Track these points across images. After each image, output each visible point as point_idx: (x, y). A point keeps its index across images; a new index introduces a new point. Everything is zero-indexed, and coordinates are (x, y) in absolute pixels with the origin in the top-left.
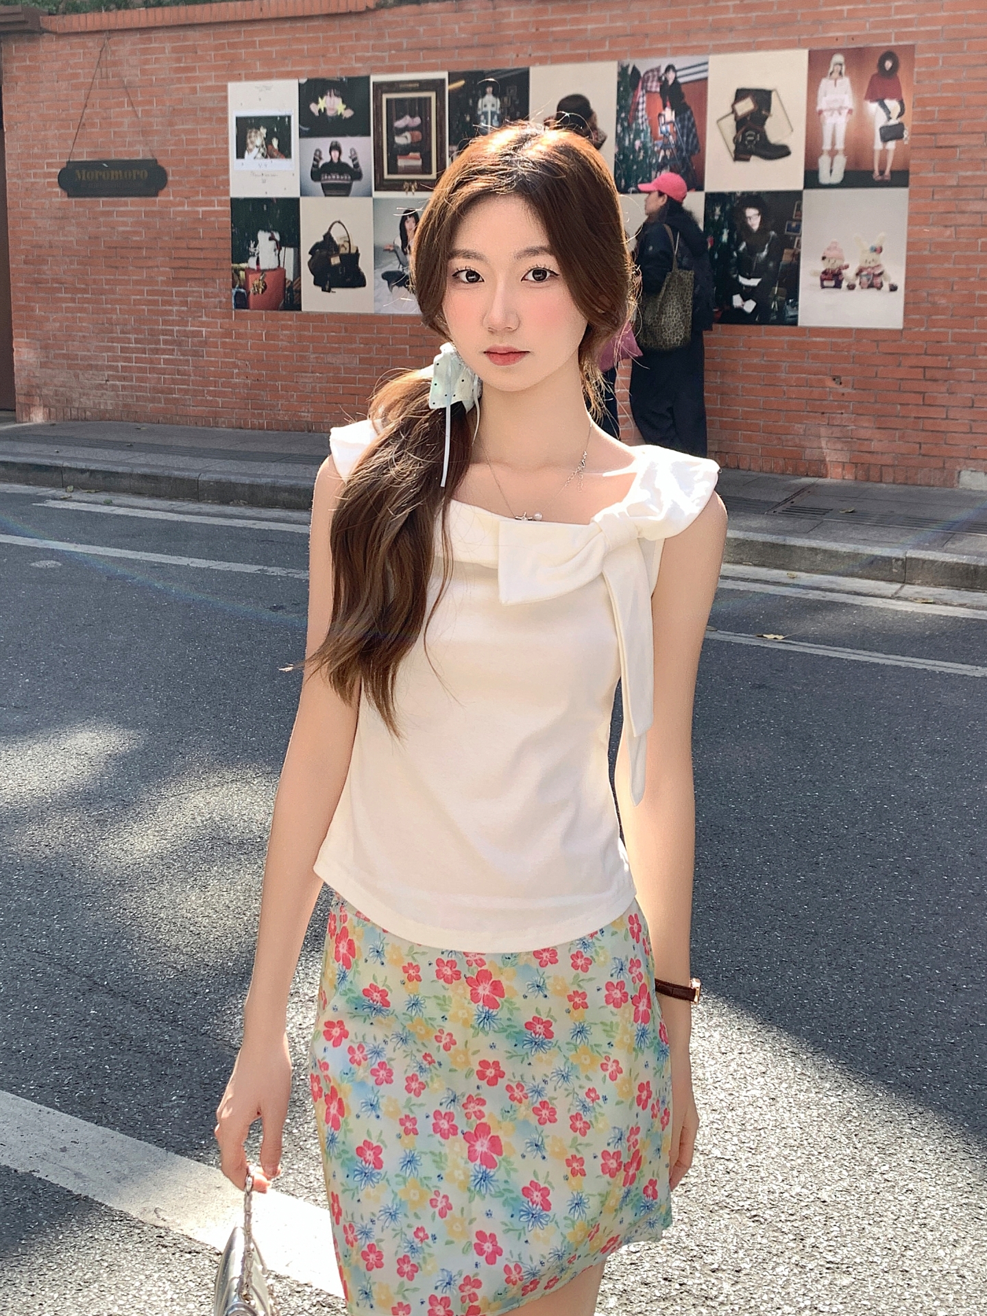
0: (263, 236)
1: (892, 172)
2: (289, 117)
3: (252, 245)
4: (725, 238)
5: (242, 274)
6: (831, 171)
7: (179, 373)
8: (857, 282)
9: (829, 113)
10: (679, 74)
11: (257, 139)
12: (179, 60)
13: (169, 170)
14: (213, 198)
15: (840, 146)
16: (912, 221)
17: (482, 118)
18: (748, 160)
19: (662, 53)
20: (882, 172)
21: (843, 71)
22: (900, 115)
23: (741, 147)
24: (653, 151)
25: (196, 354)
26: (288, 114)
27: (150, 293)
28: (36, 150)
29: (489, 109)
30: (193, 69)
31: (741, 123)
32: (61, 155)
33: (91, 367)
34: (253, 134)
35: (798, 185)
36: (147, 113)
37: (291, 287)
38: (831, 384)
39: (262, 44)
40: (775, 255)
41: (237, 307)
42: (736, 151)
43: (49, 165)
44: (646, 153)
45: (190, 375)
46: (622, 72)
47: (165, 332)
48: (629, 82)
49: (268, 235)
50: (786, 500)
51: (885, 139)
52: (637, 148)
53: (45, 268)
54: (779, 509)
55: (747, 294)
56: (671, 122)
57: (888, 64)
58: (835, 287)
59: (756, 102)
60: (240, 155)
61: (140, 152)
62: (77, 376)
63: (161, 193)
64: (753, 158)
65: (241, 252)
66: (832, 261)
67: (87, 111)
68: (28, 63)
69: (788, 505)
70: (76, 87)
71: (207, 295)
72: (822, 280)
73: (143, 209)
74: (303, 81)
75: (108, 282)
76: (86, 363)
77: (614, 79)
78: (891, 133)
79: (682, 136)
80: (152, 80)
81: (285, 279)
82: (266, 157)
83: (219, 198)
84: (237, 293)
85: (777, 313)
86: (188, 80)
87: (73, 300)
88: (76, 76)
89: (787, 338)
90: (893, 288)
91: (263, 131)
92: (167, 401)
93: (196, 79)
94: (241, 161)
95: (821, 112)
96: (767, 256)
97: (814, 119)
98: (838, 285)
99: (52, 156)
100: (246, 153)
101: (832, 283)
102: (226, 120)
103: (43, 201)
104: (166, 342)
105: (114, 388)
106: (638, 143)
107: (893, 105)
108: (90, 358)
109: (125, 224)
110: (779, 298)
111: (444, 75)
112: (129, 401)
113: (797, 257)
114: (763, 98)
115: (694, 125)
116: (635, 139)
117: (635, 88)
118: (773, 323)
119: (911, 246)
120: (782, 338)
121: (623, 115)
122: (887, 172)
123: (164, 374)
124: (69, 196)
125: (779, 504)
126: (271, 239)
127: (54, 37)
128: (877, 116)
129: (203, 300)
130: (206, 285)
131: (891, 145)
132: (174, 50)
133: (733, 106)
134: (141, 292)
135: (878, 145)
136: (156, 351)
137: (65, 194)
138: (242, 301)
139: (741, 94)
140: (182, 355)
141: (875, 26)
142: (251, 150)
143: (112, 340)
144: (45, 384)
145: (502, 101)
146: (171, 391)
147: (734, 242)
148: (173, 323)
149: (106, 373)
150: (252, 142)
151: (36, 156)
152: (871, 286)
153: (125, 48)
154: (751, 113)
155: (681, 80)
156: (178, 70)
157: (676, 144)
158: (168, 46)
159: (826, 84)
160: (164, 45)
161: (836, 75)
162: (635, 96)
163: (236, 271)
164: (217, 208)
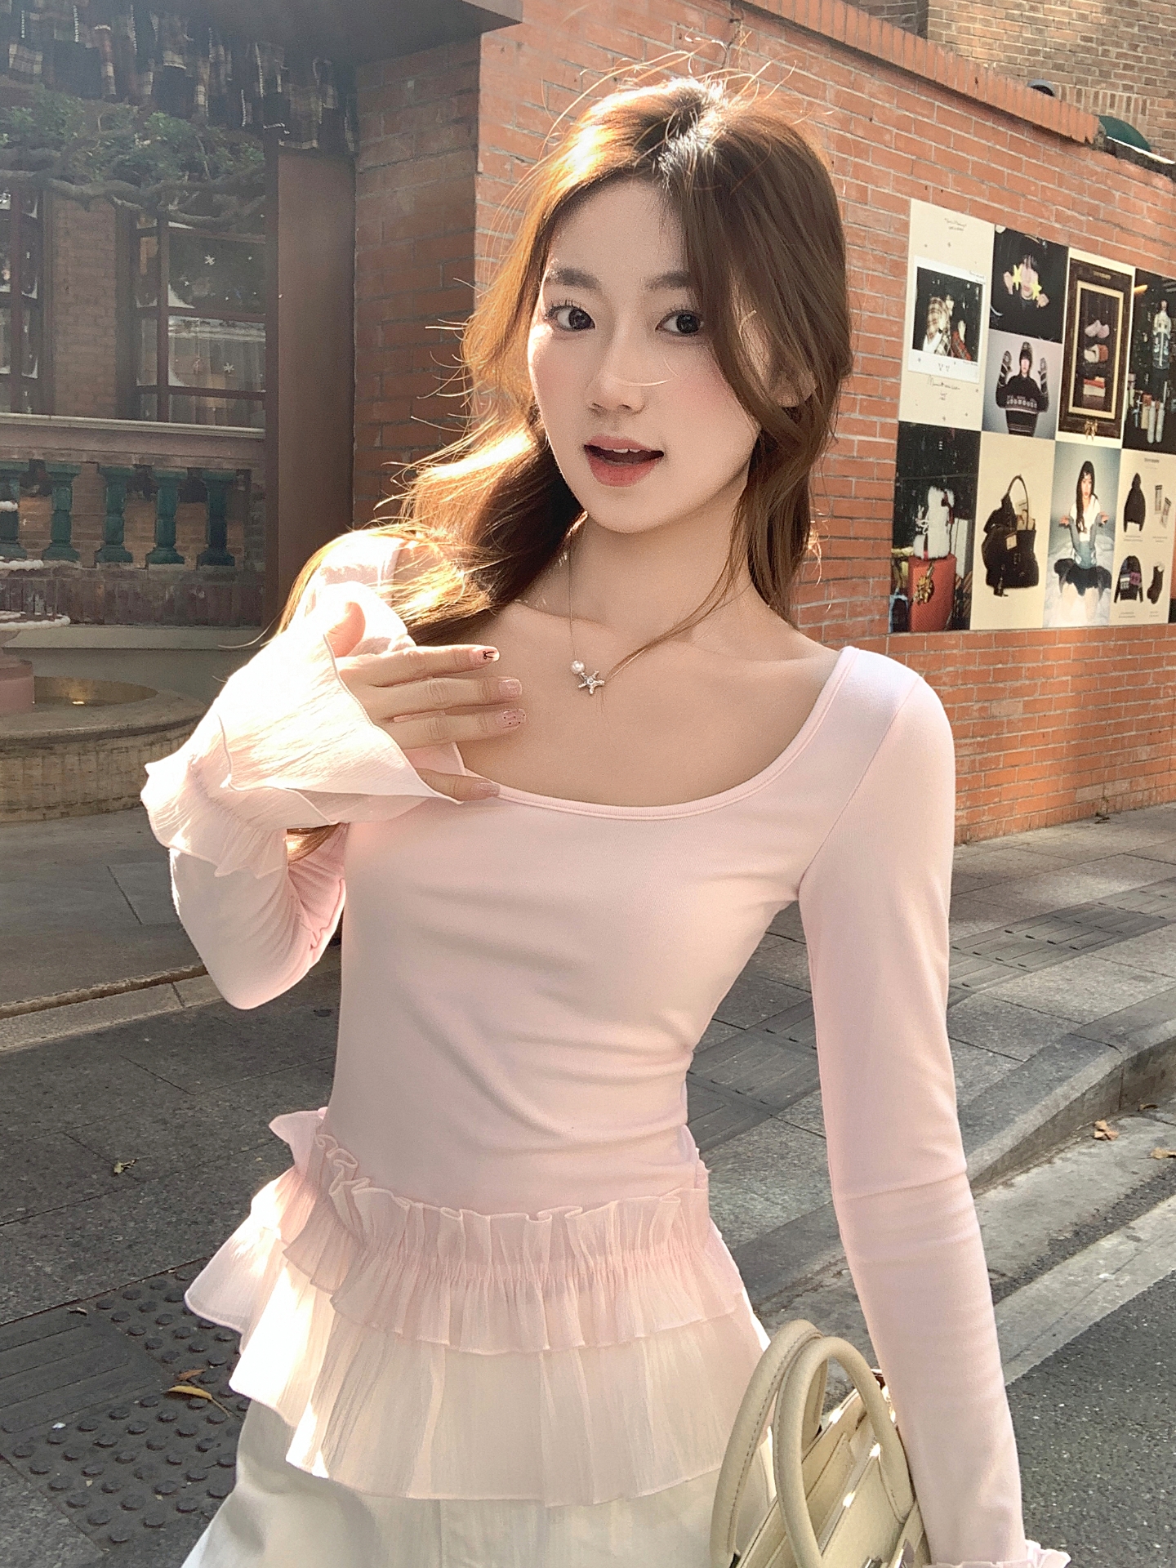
0: (934, 496)
2: (980, 286)
3: (921, 510)
5: (904, 565)
11: (943, 316)
14: (875, 419)
17: (1157, 342)
26: (977, 282)
29: (1161, 331)
34: (937, 306)
37: (961, 588)
41: (893, 628)
49: (939, 495)
60: (919, 340)
81: (956, 575)
82: (949, 355)
83: (883, 420)
84: (898, 600)
91: (951, 305)
100: (926, 340)
111: (1130, 271)
126: (944, 503)
130: (854, 590)
138: (904, 617)
142: (932, 336)
150: (934, 322)
163: (897, 560)
164: (879, 439)
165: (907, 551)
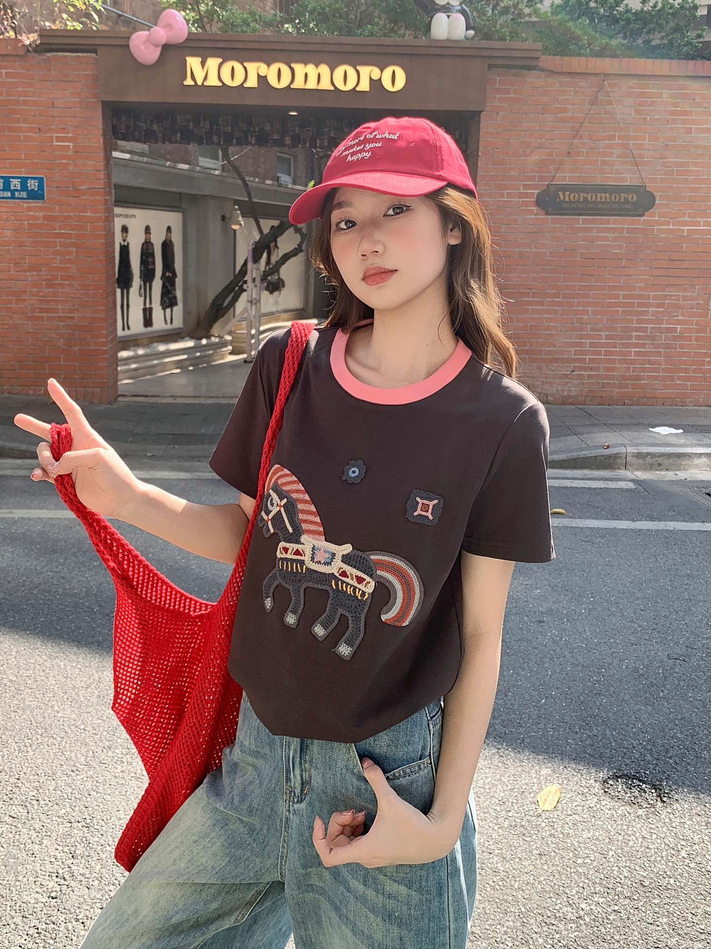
7: (650, 362)
12: (675, 105)
13: (657, 195)
14: (699, 219)
25: (668, 346)
27: (625, 297)
28: (512, 173)
30: (690, 113)
32: (541, 178)
33: (555, 360)
43: (528, 187)
45: (661, 365)
47: (637, 330)
61: (629, 178)
62: (539, 368)
63: (647, 214)
68: (512, 95)
71: (685, 298)
73: (626, 226)
75: (581, 288)
76: (551, 357)
80: (646, 119)
86: (684, 122)
87: (542, 303)
92: (635, 386)
93: (691, 122)
99: (532, 178)
103: (516, 217)
104: (638, 337)
105: (580, 377)
109: (606, 239)
112: (595, 387)
123: (634, 364)
124: (546, 214)
127: (543, 74)
132: (672, 96)
134: (617, 296)
136: (628, 345)
137: (544, 212)
140: (653, 348)
143: (582, 337)
146: (639, 378)
148: (648, 321)
149: (571, 365)
151: (513, 178)
153: (621, 90)
156: (673, 113)
158: (666, 93)
160: (663, 91)
164: (702, 228)
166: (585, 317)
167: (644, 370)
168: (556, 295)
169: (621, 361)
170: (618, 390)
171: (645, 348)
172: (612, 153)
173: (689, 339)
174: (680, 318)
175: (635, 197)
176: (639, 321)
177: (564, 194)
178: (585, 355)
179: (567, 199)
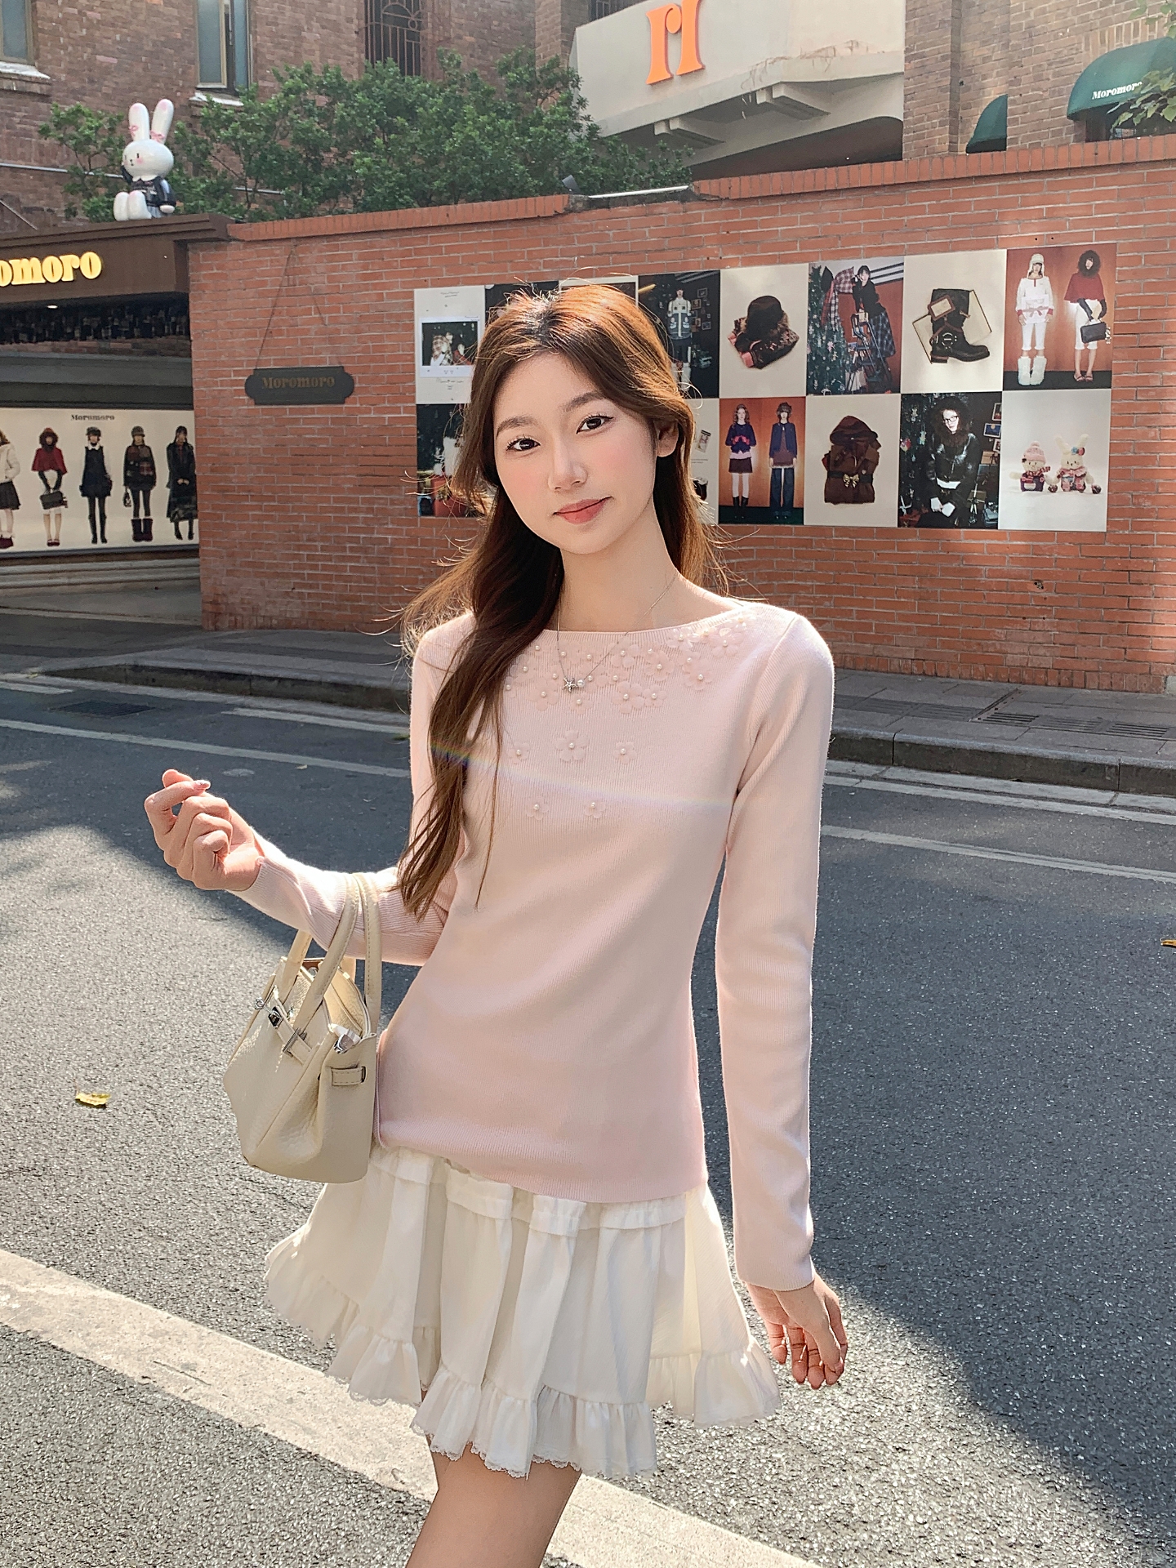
0: (448, 442)
1: (1093, 372)
2: (476, 323)
3: (438, 452)
4: (922, 440)
5: (428, 480)
6: (1031, 372)
7: (366, 580)
8: (1059, 485)
9: (1029, 313)
10: (873, 275)
11: (443, 345)
12: (365, 267)
13: (356, 376)
14: (399, 405)
15: (1040, 346)
16: (1114, 422)
17: (673, 320)
18: (946, 361)
19: (855, 254)
20: (1083, 373)
21: (1043, 271)
22: (1101, 316)
23: (938, 348)
24: (847, 353)
25: (382, 561)
26: (474, 320)
27: (336, 500)
28: (223, 358)
29: (680, 311)
30: (379, 276)
31: (937, 323)
32: (249, 363)
33: (277, 575)
34: (439, 340)
35: (996, 385)
36: (334, 320)
38: (1035, 588)
39: (450, 250)
40: (975, 456)
41: (423, 513)
42: (932, 353)
43: (237, 373)
44: (839, 354)
45: (376, 583)
46: (814, 274)
47: (350, 540)
48: (821, 283)
49: (454, 441)
50: (989, 708)
51: (1086, 340)
52: (830, 350)
53: (231, 475)
54: (984, 716)
55: (945, 497)
56: (865, 323)
57: (1089, 264)
58: (1036, 490)
59: (952, 303)
60: (426, 361)
61: (328, 360)
62: (262, 584)
63: (347, 400)
64: (950, 359)
65: (426, 460)
66: (1033, 463)
67: (274, 318)
68: (215, 271)
69: (993, 711)
70: (263, 295)
71: (393, 502)
72: (1023, 483)
73: (329, 416)
74: (490, 287)
75: (295, 489)
76: (272, 571)
77: (806, 280)
78: (1093, 333)
79: (877, 338)
80: (339, 287)
82: (452, 364)
83: (406, 405)
84: (423, 499)
85: (976, 516)
86: (375, 286)
87: (259, 508)
88: (264, 283)
89: (987, 542)
90: (1096, 490)
91: (450, 337)
92: (354, 608)
93: (384, 286)
94: (426, 367)
95: (1020, 312)
96: (965, 459)
97: (1013, 322)
98: (1039, 488)
99: (240, 363)
100: (432, 359)
101: (1034, 486)
102: (411, 327)
103: (229, 408)
104: (352, 550)
105: (300, 596)
106: (830, 344)
107: (1094, 305)
108: (276, 565)
109: (311, 431)
110: (978, 501)
111: (635, 279)
112: (316, 609)
113: (997, 459)
114: (960, 299)
115: (889, 326)
116: (827, 341)
117: (827, 289)
118: (973, 526)
119: (1113, 447)
120: (981, 542)
121: (815, 317)
122: (1089, 372)
123: (351, 582)
124: (256, 404)
125: (983, 711)
126: (458, 445)
127: (241, 245)
128: (1078, 316)
129: (389, 507)
130: (392, 492)
131: (1093, 345)
132: (361, 257)
133: (929, 307)
134: (328, 500)
135: (1080, 345)
136: (343, 559)
137: (252, 401)
138: (427, 508)
139: (937, 295)
140: (369, 563)
141: (1075, 225)
142: (437, 357)
143: (299, 547)
144: (231, 593)
145: (693, 304)
146: (357, 599)
147: (932, 444)
148: (359, 530)
149: (292, 581)
150: (438, 349)
151: (224, 364)
152: (1073, 488)
153: (313, 255)
154: (949, 314)
155: (874, 281)
156: (365, 277)
157: (870, 346)
158: (355, 253)
159: (1025, 284)
160: (352, 252)
161: (1035, 275)
162: (827, 298)
164: (402, 415)
165: (429, 472)
166: (301, 524)
167: (361, 589)
168: (272, 499)
169: (339, 578)
170: (337, 613)
171: (359, 562)
172: (309, 330)
173: (401, 552)
174: (390, 526)
175: (333, 381)
176: (351, 530)
177: (268, 379)
178: (304, 569)
179: (271, 387)
